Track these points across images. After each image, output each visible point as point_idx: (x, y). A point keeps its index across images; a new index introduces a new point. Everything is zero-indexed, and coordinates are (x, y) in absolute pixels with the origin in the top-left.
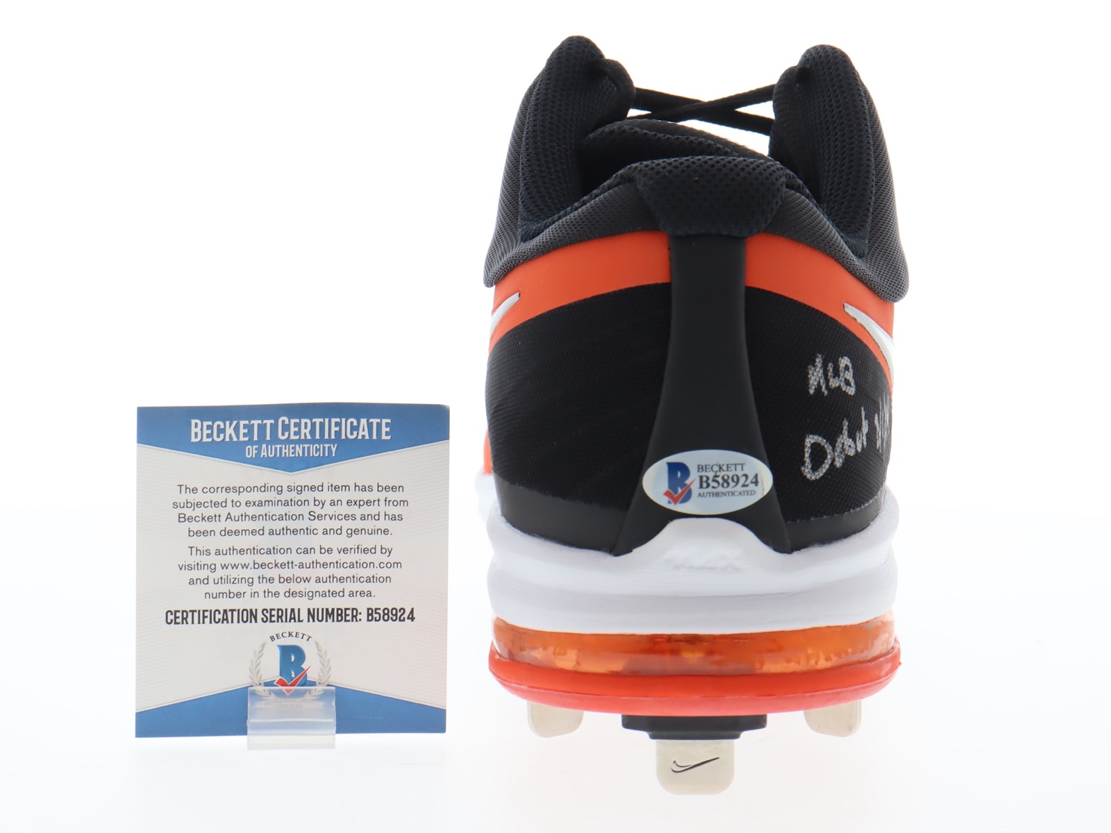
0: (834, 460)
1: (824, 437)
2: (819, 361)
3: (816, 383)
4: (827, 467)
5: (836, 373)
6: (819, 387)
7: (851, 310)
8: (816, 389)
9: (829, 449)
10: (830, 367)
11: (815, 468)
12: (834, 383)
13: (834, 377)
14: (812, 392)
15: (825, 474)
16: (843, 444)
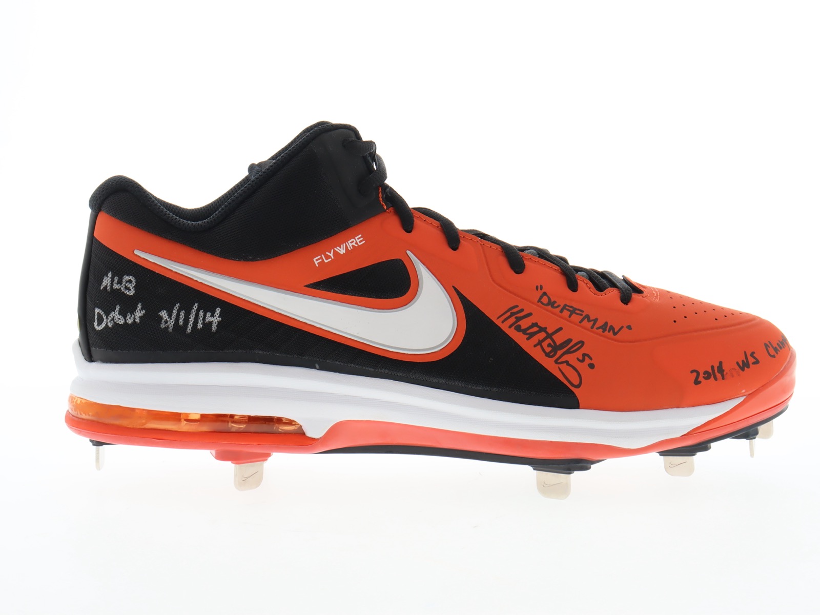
0: (107, 323)
1: (103, 311)
2: (110, 274)
3: (105, 285)
4: (104, 325)
5: (120, 282)
6: (106, 286)
7: (137, 252)
8: (104, 287)
9: (105, 318)
10: (116, 279)
11: (99, 324)
12: (116, 286)
13: (117, 284)
14: (102, 288)
15: (103, 328)
16: (114, 317)
